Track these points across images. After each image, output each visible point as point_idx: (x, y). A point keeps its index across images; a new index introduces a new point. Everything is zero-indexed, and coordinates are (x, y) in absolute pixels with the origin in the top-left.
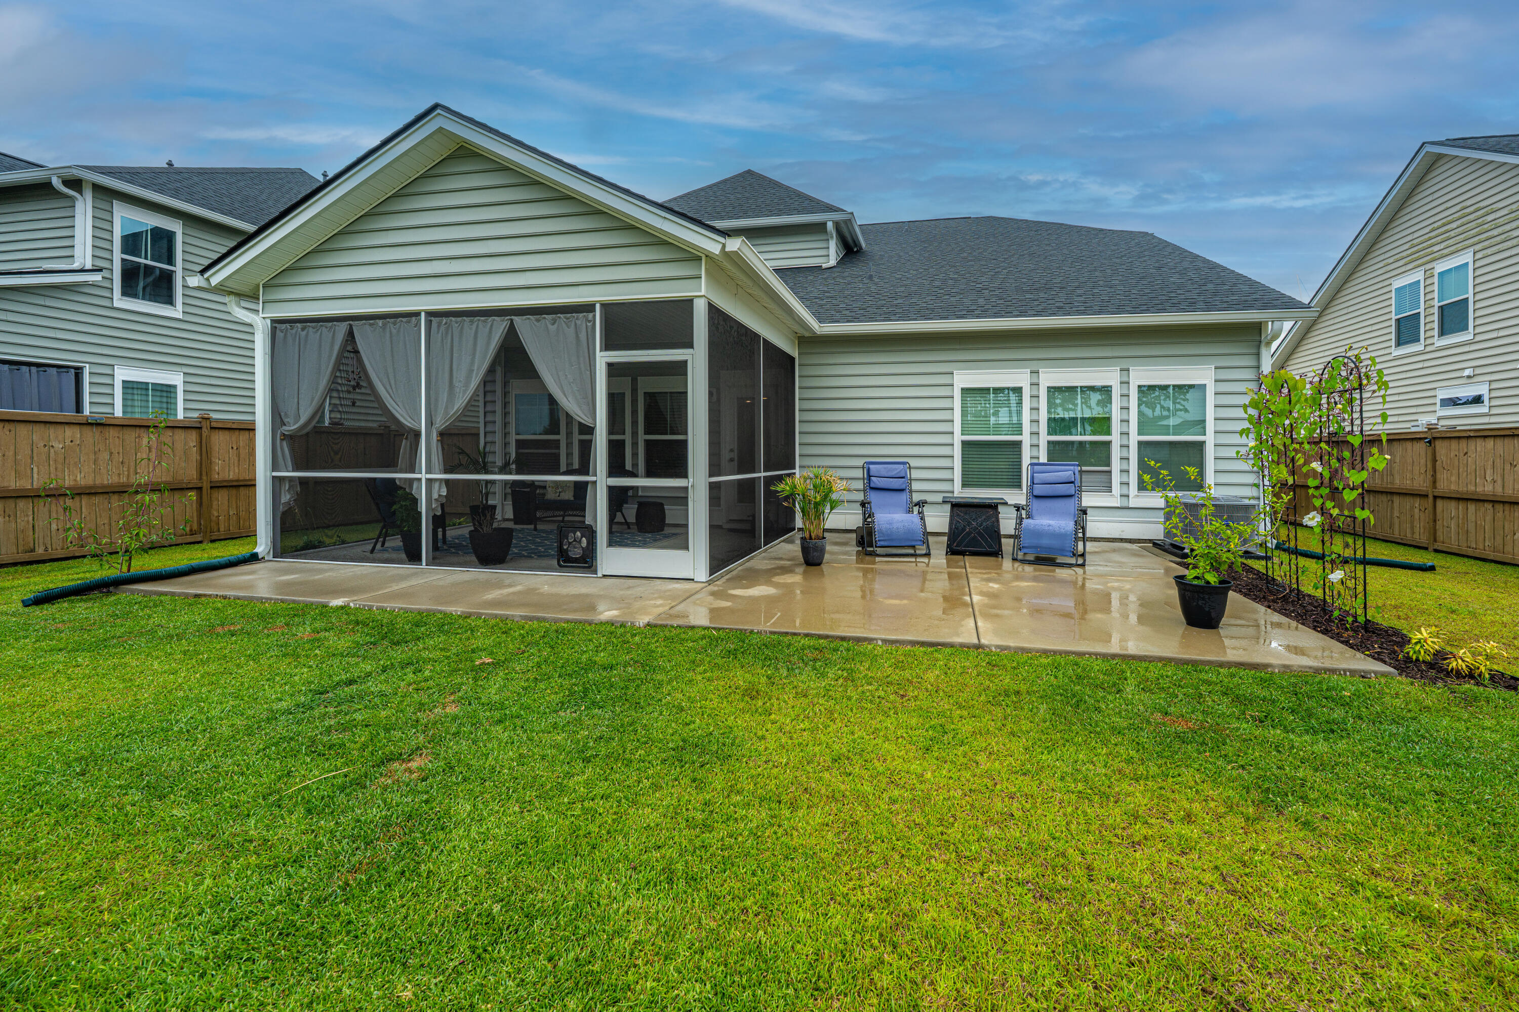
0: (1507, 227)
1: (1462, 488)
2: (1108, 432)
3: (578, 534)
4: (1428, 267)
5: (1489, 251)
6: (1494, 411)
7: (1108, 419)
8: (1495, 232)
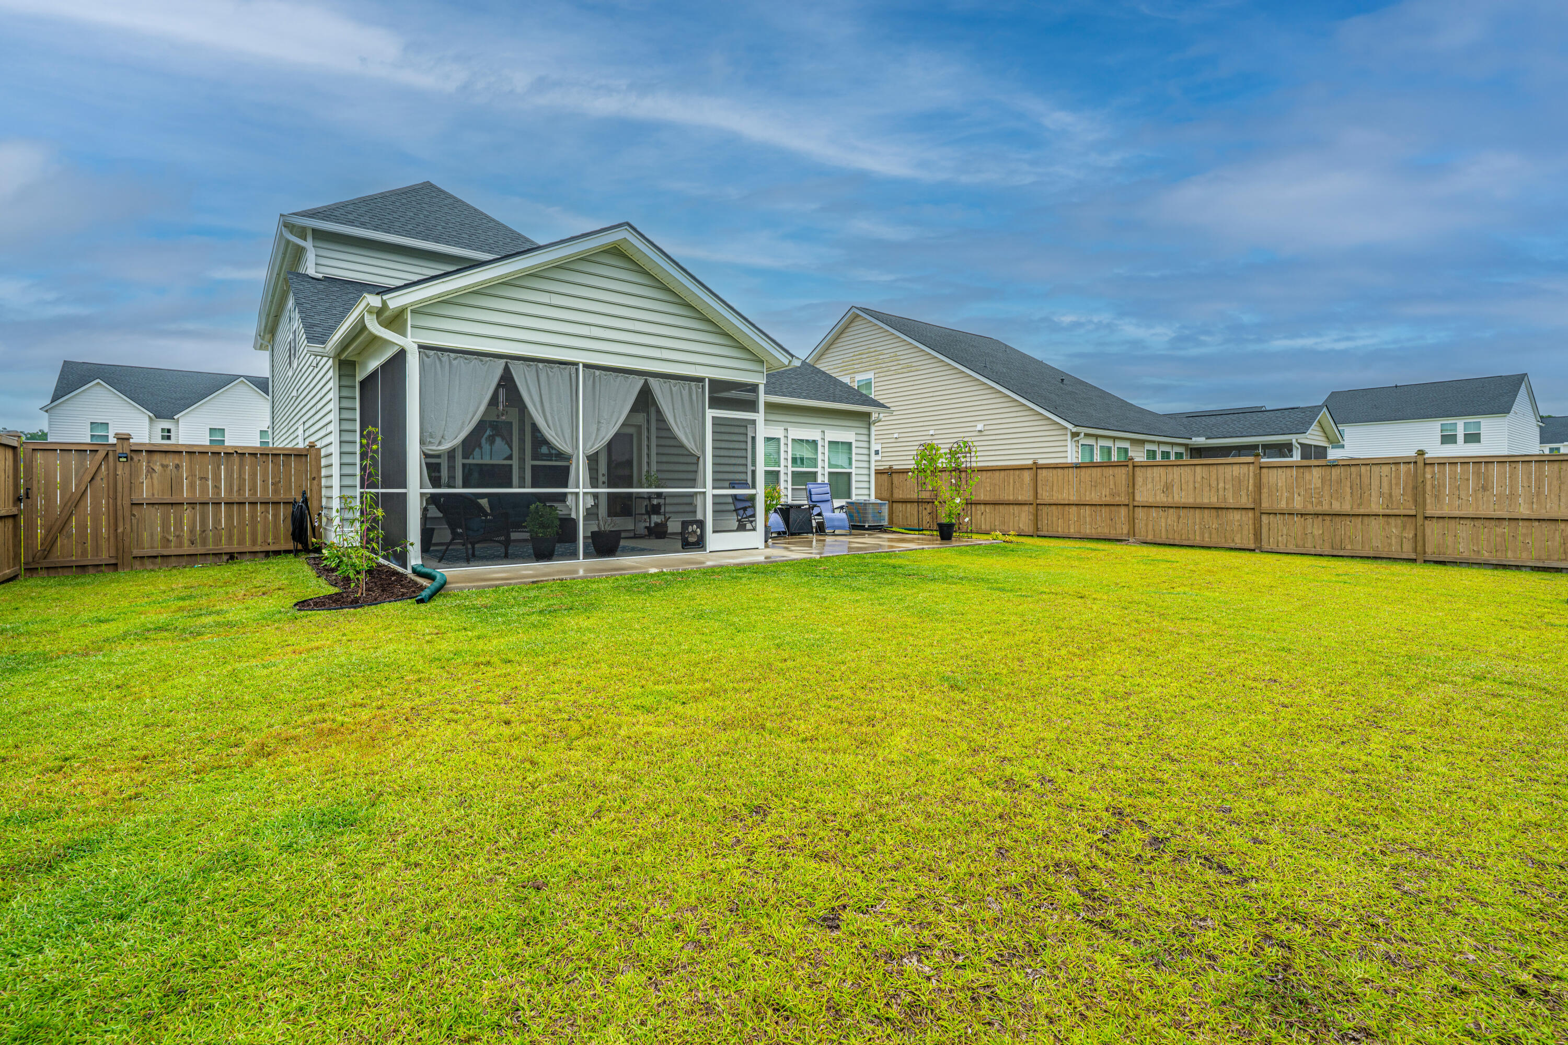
0: (889, 364)
1: (905, 497)
2: (816, 467)
3: (695, 526)
4: (852, 376)
5: (881, 375)
6: (884, 459)
7: (816, 459)
8: (884, 365)
